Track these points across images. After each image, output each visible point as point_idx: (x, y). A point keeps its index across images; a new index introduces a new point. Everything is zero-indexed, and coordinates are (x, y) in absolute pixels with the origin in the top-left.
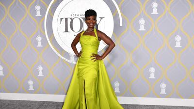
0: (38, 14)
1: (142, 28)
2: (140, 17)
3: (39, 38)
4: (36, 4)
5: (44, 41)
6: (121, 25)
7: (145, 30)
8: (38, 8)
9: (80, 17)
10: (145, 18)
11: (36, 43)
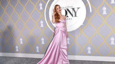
0: (41, 8)
1: (105, 13)
2: (103, 6)
3: (42, 22)
4: (39, 3)
5: (45, 24)
6: (91, 11)
7: (106, 14)
8: (41, 5)
9: (65, 8)
10: (106, 6)
11: (40, 25)
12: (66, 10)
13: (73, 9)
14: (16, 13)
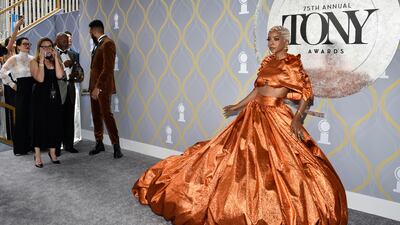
12: (326, 17)
13: (352, 15)
14: (174, 23)
